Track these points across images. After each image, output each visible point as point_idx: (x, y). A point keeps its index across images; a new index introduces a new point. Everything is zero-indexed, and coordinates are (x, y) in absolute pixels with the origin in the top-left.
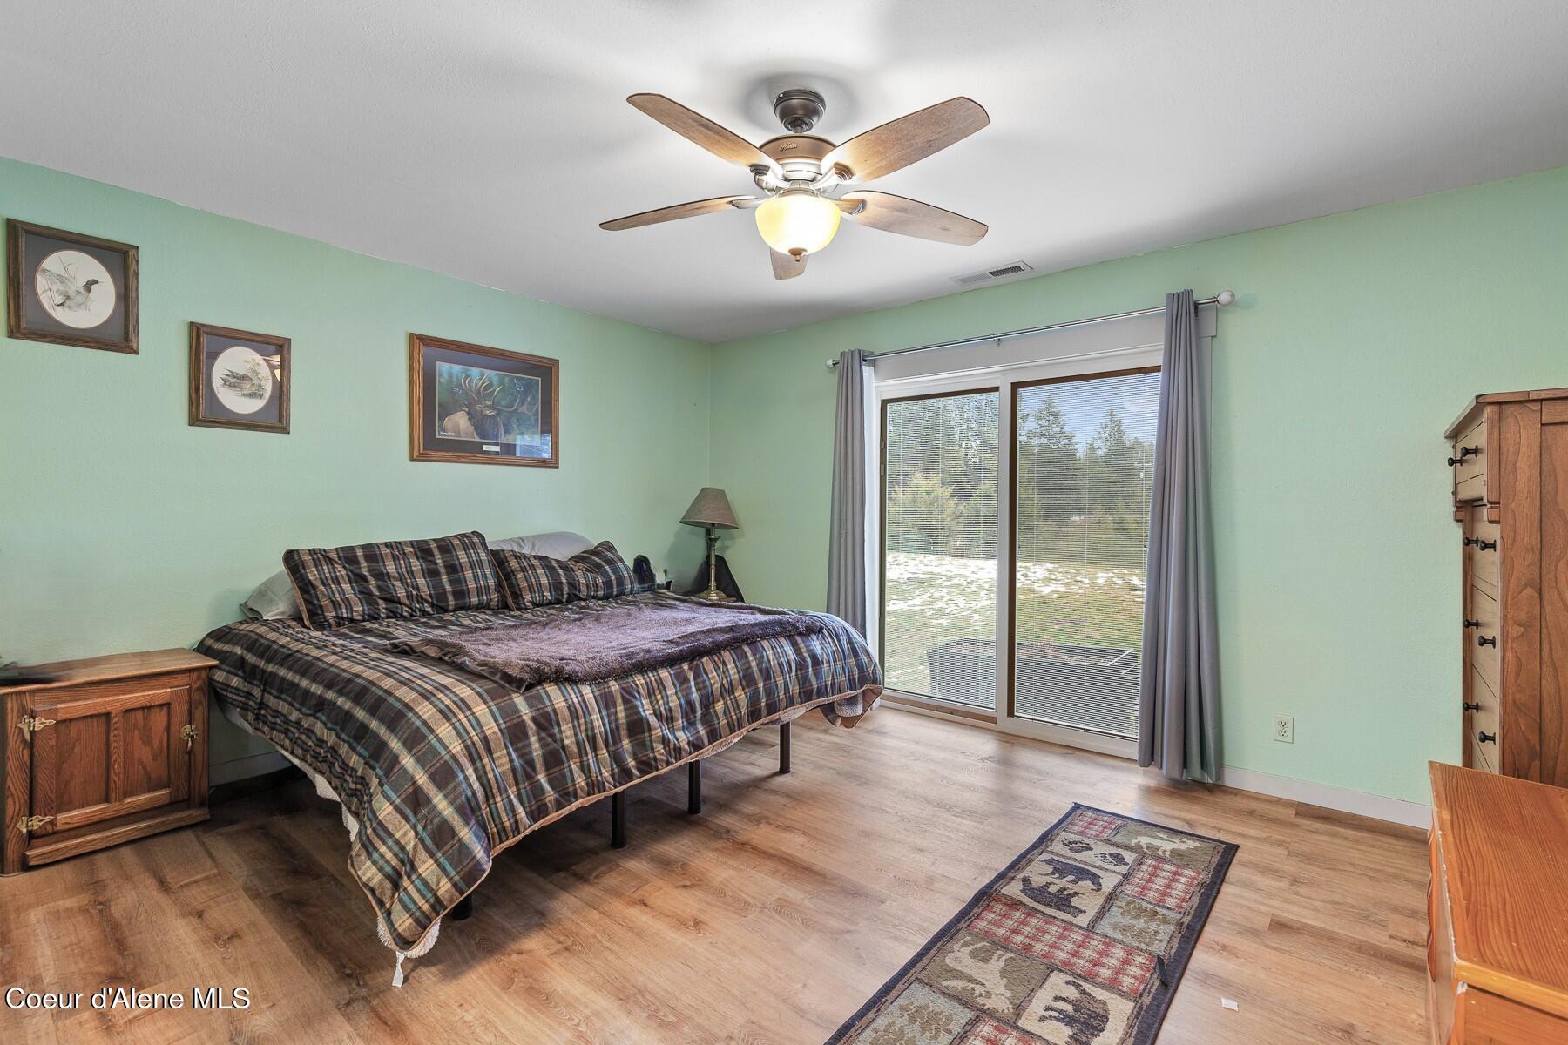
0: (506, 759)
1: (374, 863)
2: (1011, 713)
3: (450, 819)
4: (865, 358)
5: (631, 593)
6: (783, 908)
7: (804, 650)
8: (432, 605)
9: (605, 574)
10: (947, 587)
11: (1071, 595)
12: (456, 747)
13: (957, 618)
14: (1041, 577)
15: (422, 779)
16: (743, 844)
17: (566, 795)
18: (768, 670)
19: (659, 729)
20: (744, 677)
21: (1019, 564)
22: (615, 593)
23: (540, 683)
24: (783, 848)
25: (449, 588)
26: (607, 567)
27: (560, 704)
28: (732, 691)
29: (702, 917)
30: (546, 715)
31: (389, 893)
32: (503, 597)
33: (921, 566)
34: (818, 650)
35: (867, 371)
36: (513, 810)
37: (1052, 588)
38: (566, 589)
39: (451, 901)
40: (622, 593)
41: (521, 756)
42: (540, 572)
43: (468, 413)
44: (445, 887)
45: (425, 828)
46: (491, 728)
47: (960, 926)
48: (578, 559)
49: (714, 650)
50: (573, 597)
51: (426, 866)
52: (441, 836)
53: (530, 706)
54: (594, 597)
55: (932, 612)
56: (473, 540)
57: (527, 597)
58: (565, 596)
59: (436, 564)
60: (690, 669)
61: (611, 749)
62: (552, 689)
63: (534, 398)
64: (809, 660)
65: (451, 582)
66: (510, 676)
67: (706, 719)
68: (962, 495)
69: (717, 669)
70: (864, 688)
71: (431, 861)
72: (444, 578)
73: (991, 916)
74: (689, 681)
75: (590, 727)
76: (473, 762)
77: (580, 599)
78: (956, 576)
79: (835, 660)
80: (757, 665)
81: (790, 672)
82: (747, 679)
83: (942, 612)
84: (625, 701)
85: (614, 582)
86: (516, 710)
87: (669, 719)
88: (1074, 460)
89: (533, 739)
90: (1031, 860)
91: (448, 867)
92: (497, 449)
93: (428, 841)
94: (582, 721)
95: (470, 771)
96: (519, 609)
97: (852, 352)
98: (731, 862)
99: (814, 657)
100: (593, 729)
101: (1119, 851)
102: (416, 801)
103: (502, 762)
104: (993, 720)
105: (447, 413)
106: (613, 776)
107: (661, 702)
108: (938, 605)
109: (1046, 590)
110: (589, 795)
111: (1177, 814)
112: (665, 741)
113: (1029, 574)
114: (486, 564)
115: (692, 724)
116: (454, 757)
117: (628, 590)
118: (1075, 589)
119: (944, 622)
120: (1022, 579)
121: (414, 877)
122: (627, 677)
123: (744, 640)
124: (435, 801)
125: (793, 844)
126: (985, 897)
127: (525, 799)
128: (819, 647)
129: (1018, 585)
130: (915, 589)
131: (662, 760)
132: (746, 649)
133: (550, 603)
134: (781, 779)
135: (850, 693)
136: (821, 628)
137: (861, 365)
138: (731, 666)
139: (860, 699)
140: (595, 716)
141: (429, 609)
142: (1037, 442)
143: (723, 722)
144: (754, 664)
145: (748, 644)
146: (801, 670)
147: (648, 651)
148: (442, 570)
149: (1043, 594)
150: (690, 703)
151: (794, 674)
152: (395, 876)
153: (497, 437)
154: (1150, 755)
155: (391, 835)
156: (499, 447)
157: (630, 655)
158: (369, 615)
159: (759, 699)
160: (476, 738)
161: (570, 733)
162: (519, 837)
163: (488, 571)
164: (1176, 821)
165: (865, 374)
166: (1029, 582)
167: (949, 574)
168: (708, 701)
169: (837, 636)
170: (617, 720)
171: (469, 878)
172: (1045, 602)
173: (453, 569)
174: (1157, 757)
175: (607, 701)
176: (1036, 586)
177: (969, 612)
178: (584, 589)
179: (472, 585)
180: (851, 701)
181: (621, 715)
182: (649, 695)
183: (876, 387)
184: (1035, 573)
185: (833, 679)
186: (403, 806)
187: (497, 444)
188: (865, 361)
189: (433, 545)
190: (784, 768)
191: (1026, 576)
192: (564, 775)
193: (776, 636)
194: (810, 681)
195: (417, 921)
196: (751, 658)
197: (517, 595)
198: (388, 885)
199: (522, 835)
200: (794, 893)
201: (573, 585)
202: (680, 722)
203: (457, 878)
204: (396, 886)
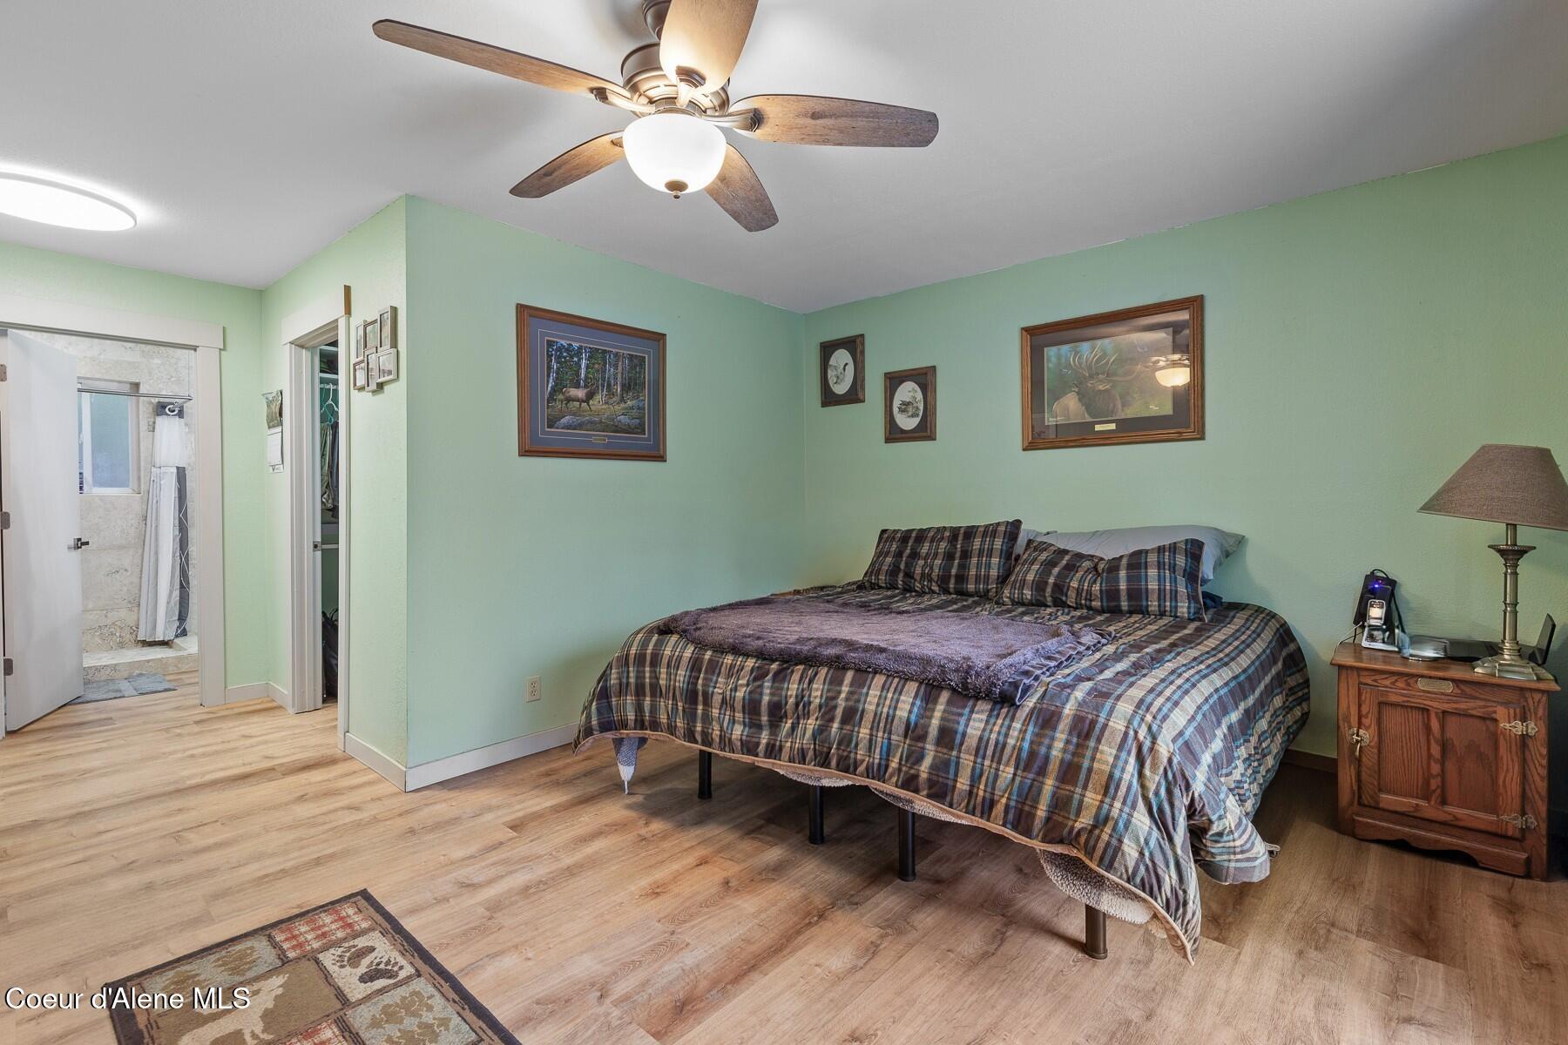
25: (952, 571)
27: (667, 651)
28: (807, 715)
43: (1078, 393)
59: (955, 549)
69: (801, 682)
72: (956, 561)
92: (1113, 426)
100: (677, 680)
105: (1056, 397)
141: (935, 589)
148: (958, 554)
153: (1113, 412)
156: (1114, 425)
158: (890, 584)
163: (995, 560)
173: (966, 554)
187: (1112, 421)
189: (962, 531)
196: (845, 688)
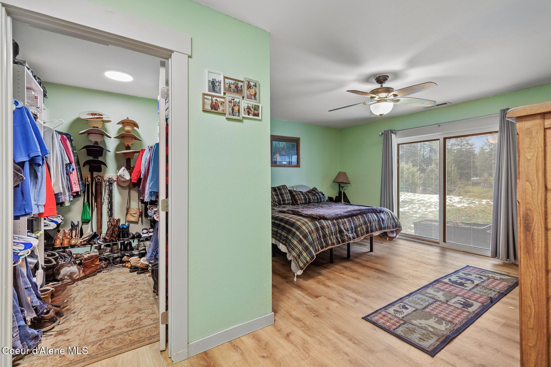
0: (316, 235)
1: (295, 252)
2: (444, 241)
3: (307, 245)
4: (392, 132)
5: (323, 201)
6: (379, 278)
7: (379, 217)
8: (278, 203)
9: (317, 196)
10: (418, 204)
11: (471, 208)
12: (307, 231)
13: (422, 214)
14: (457, 201)
15: (301, 237)
16: (365, 265)
17: (327, 245)
18: (370, 221)
19: (346, 233)
20: (364, 222)
21: (447, 196)
22: (319, 201)
23: (320, 219)
24: (376, 267)
25: (281, 199)
26: (317, 194)
27: (325, 224)
28: (361, 226)
29: (358, 277)
30: (322, 226)
31: (298, 258)
32: (293, 202)
33: (406, 197)
34: (383, 217)
35: (393, 136)
36: (318, 246)
37: (462, 205)
38: (308, 200)
39: (310, 262)
40: (321, 201)
41: (318, 235)
42: (301, 195)
44: (308, 259)
45: (303, 246)
46: (313, 228)
47: (430, 286)
48: (309, 192)
49: (356, 215)
50: (310, 202)
51: (304, 254)
52: (306, 249)
53: (319, 224)
54: (314, 202)
55: (413, 212)
56: (284, 187)
57: (299, 202)
58: (308, 202)
59: (278, 193)
60: (351, 219)
61: (336, 236)
62: (323, 221)
63: (294, 149)
64: (381, 219)
65: (282, 197)
66: (314, 217)
67: (356, 232)
68: (423, 171)
69: (358, 220)
70: (396, 229)
71: (305, 253)
72: (280, 196)
73: (439, 285)
74: (351, 222)
75: (331, 230)
76: (310, 235)
77: (311, 203)
78: (421, 200)
79: (388, 220)
80: (368, 219)
81: (376, 222)
82: (365, 223)
83: (416, 212)
84: (338, 225)
85: (319, 198)
86: (317, 225)
87: (348, 231)
88: (474, 155)
89: (320, 231)
90: (452, 276)
91: (308, 255)
93: (304, 249)
94: (330, 228)
95: (310, 236)
96: (297, 205)
97: (388, 130)
98: (362, 268)
99: (382, 219)
100: (332, 230)
101: (481, 276)
102: (301, 241)
103: (315, 235)
104: (438, 243)
106: (336, 242)
107: (345, 226)
108: (415, 210)
109: (459, 206)
110: (331, 246)
111: (504, 271)
112: (347, 236)
113: (452, 200)
114: (288, 193)
115: (352, 232)
116: (307, 233)
117: (322, 201)
118: (472, 205)
119: (418, 216)
120: (449, 202)
121: (302, 256)
122: (337, 220)
123: (364, 213)
124: (304, 241)
125: (379, 266)
126: (437, 281)
127: (320, 244)
128: (383, 216)
129: (447, 203)
130: (405, 205)
131: (346, 240)
132: (364, 215)
133: (304, 204)
134: (371, 253)
135: (392, 230)
136: (384, 211)
137: (391, 134)
138: (361, 219)
139: (395, 232)
140: (332, 228)
141: (277, 204)
142: (456, 148)
143: (360, 233)
144: (367, 219)
145: (365, 214)
146: (379, 222)
147: (341, 214)
148: (279, 194)
149: (458, 207)
150: (352, 227)
151: (377, 223)
152: (299, 255)
154: (495, 254)
155: (297, 247)
157: (337, 215)
159: (368, 228)
160: (310, 230)
161: (327, 231)
162: (319, 252)
163: (289, 195)
164: (503, 272)
165: (393, 137)
166: (452, 203)
167: (419, 199)
168: (356, 228)
169: (388, 214)
170: (336, 229)
171: (313, 257)
172: (458, 210)
173: (282, 194)
174: (498, 255)
175: (334, 225)
176: (455, 204)
177: (427, 212)
178: (312, 200)
179: (286, 198)
180: (392, 232)
181: (337, 228)
182: (343, 225)
183: (395, 140)
184: (455, 199)
185: (388, 225)
186: (298, 242)
187: (286, 162)
188: (392, 133)
189: (277, 188)
190: (371, 250)
191: (451, 200)
192: (326, 240)
193: (371, 212)
194: (381, 225)
195: (304, 264)
196: (366, 218)
197: (296, 201)
198: (298, 257)
199: (320, 252)
200: (381, 275)
201: (309, 199)
202: (350, 232)
203: (310, 257)
204: (299, 258)
